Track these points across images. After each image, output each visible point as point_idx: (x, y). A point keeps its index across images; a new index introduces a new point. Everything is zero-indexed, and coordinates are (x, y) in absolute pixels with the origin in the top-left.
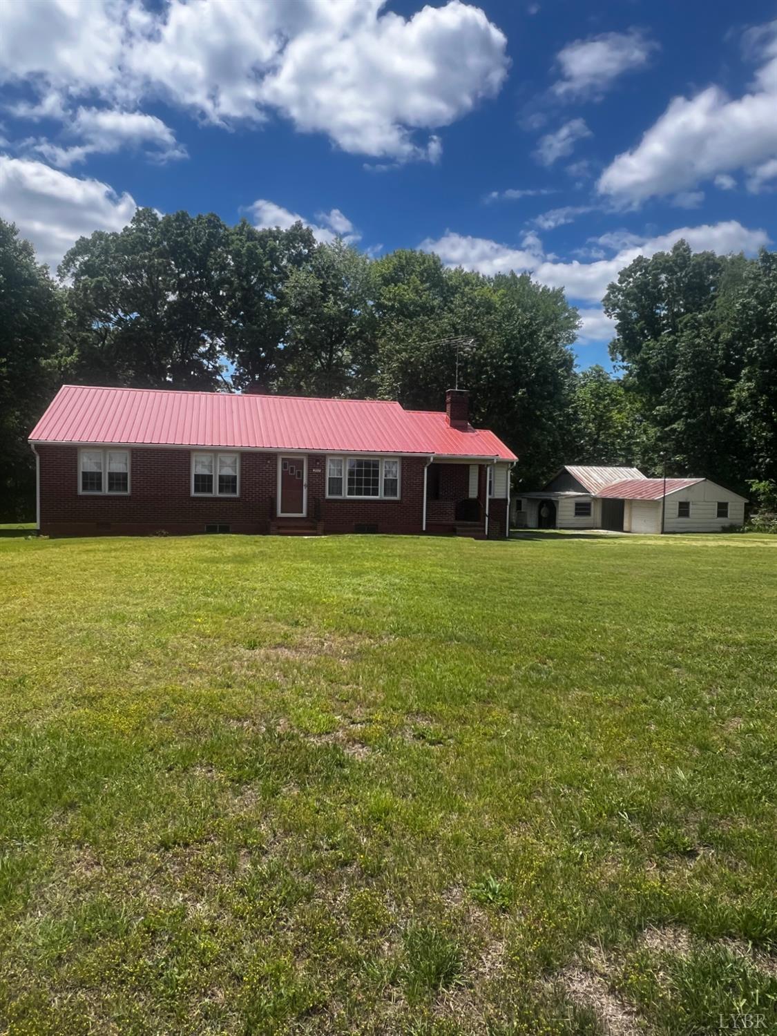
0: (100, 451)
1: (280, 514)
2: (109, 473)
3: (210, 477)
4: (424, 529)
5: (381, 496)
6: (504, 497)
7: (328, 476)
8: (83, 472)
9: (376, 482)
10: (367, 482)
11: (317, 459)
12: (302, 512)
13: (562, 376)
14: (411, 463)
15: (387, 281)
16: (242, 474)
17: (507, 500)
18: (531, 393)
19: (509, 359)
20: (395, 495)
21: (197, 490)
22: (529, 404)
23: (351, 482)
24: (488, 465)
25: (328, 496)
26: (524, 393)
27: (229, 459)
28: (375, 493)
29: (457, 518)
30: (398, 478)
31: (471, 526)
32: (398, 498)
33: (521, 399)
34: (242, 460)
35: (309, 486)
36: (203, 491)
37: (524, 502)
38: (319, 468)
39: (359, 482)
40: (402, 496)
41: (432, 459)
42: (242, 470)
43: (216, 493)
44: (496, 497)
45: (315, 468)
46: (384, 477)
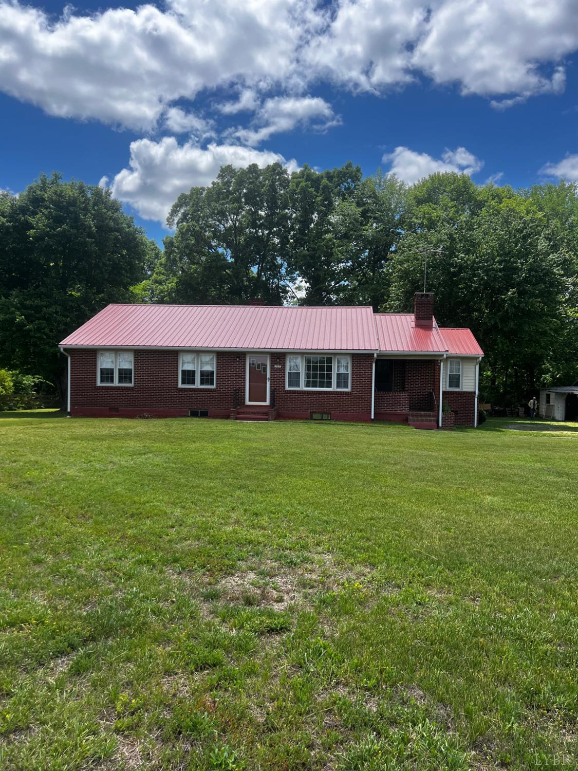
0: (113, 352)
1: (248, 403)
2: (119, 369)
3: (194, 372)
4: (373, 417)
5: (334, 388)
6: (472, 390)
7: (287, 371)
8: (101, 369)
9: (329, 377)
10: (322, 376)
11: (279, 357)
12: (266, 401)
13: (559, 275)
14: (360, 359)
15: (420, 202)
16: (217, 370)
17: (475, 392)
18: (521, 293)
19: (500, 263)
20: (347, 387)
21: (183, 383)
22: (520, 302)
23: (308, 376)
24: (441, 361)
25: (287, 388)
26: (514, 293)
27: (206, 358)
28: (329, 385)
29: (411, 409)
30: (350, 372)
31: (425, 416)
32: (348, 390)
33: (511, 299)
34: (218, 359)
35: (272, 379)
36: (189, 383)
37: (552, 396)
38: (280, 364)
39: (315, 376)
40: (352, 388)
41: (375, 355)
42: (217, 366)
43: (198, 385)
44: (464, 390)
45: (277, 364)
46: (336, 372)
